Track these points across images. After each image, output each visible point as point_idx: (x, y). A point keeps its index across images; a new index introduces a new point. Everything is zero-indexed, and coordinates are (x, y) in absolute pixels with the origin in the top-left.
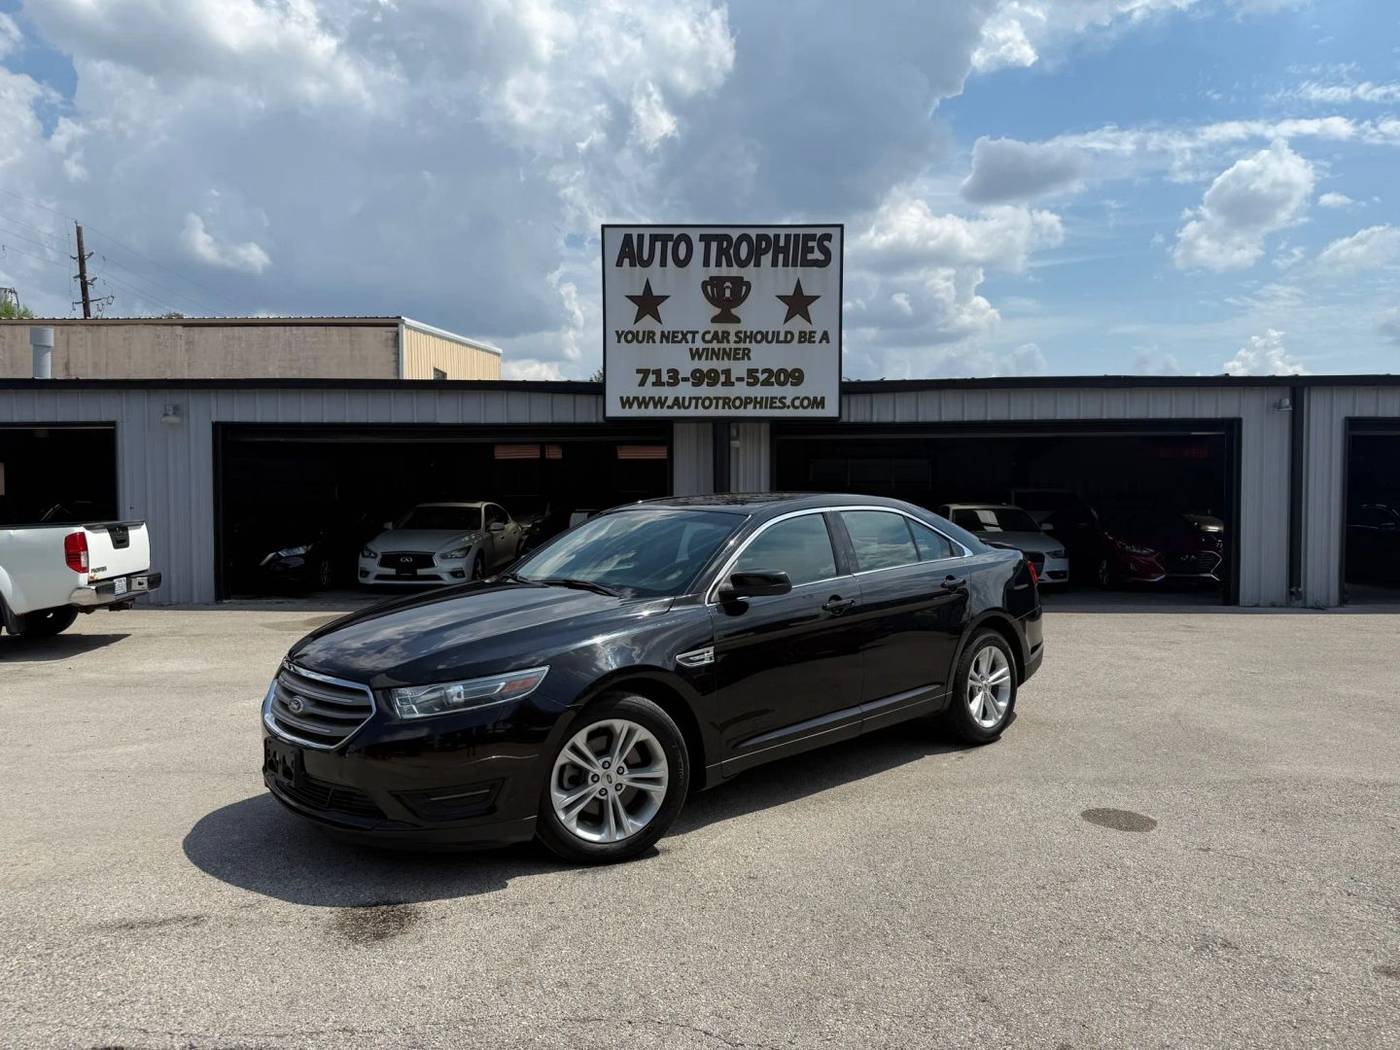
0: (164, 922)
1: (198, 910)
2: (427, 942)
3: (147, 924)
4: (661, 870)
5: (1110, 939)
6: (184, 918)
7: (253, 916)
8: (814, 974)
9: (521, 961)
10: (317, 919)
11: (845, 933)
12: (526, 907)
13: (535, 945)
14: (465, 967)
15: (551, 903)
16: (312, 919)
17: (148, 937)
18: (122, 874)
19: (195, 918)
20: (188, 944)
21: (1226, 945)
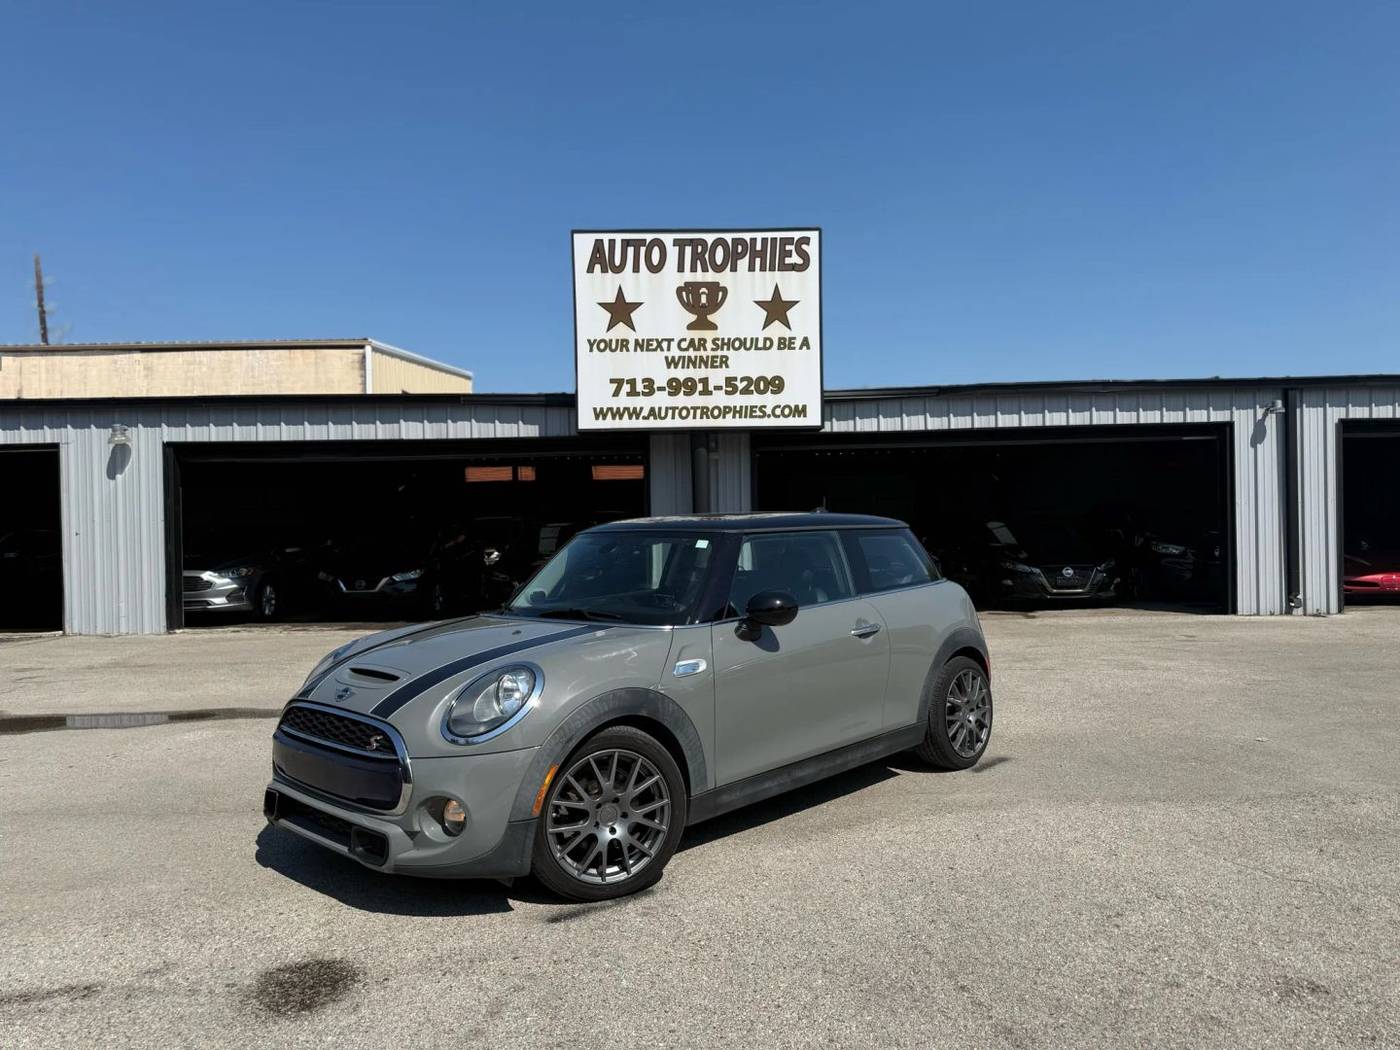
0: (49, 994)
1: (92, 978)
2: (364, 1011)
3: (26, 998)
4: (645, 915)
5: (1178, 986)
6: (72, 989)
7: (157, 983)
8: (831, 1041)
9: (477, 1033)
10: (234, 985)
11: (865, 986)
12: (485, 965)
13: (494, 1013)
14: (408, 1043)
15: (514, 959)
16: (228, 985)
17: (23, 1015)
18: (10, 935)
19: (85, 988)
20: (73, 1022)
21: (1314, 989)
